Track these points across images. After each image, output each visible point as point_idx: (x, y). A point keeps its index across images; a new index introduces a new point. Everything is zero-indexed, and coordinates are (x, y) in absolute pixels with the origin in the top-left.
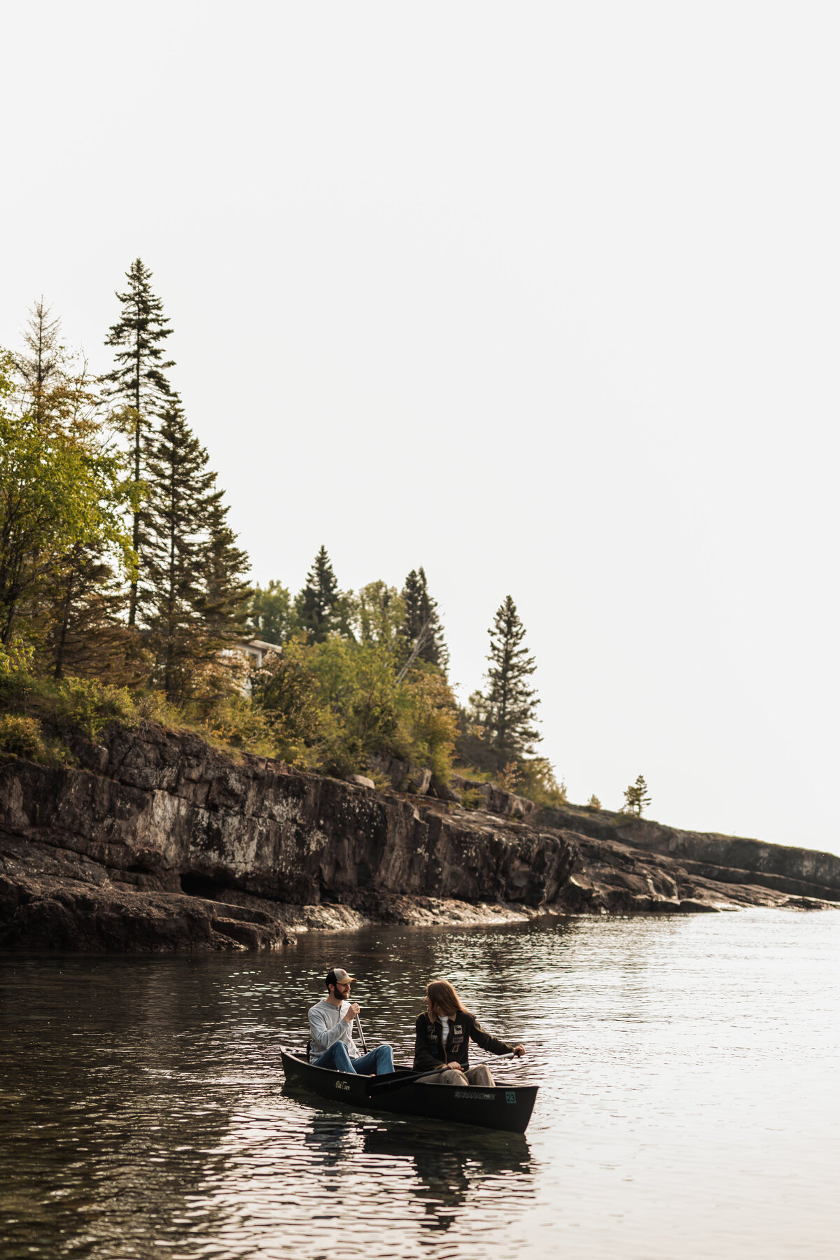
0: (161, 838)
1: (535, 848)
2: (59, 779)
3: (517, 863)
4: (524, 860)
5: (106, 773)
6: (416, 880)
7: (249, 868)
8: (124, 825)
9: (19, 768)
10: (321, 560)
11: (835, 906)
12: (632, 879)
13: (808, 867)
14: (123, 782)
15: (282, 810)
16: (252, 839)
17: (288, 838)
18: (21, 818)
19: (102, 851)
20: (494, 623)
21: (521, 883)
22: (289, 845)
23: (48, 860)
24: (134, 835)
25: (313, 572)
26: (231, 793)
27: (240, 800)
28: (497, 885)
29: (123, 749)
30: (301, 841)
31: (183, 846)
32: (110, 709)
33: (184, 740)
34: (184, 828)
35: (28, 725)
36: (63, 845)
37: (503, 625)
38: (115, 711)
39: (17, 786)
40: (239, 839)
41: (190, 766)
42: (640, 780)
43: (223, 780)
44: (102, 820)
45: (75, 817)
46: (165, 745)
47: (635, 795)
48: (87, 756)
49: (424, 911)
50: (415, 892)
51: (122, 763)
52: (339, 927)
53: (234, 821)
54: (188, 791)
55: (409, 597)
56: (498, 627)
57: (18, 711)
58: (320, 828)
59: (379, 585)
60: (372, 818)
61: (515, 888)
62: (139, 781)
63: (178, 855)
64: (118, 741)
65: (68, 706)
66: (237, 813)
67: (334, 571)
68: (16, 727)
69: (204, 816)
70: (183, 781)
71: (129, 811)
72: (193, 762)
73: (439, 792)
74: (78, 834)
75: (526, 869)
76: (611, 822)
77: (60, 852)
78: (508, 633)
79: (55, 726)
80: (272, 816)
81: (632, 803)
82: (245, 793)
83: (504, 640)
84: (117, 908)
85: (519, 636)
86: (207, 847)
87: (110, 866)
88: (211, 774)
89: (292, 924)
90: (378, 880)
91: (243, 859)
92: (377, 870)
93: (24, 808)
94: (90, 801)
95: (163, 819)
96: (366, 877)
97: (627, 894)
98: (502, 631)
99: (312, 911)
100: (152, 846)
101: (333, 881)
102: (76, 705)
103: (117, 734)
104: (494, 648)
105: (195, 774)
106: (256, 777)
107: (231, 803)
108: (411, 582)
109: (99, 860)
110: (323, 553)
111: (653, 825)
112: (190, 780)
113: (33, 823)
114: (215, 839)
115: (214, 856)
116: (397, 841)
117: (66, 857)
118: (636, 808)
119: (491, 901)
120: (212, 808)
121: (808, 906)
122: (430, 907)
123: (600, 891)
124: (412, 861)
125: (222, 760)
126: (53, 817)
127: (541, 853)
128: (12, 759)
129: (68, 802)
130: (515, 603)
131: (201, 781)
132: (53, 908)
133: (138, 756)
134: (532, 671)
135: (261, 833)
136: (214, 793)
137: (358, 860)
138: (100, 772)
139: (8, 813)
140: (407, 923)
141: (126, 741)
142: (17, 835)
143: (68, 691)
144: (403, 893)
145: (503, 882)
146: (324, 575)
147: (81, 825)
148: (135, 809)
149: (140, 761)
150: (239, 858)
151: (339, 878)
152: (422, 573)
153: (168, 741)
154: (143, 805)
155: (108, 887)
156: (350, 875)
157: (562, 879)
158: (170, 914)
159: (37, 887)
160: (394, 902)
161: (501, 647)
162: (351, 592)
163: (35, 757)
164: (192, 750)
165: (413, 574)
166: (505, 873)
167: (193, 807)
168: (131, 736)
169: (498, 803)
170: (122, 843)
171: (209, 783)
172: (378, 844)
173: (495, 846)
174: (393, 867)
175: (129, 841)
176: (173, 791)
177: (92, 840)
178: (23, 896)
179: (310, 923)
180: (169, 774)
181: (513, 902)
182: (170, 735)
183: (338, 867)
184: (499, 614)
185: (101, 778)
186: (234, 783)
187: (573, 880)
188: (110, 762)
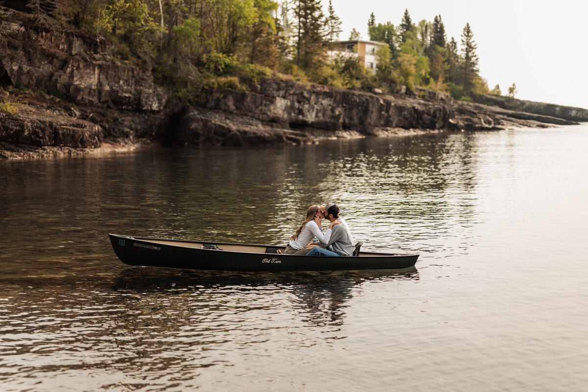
0: (280, 112)
1: (432, 111)
2: (243, 96)
3: (426, 116)
4: (428, 114)
5: (260, 93)
6: (382, 122)
7: (313, 120)
8: (266, 108)
9: (231, 93)
10: (406, 14)
11: (554, 127)
12: (475, 120)
13: (573, 113)
14: (266, 96)
15: (325, 102)
16: (313, 111)
17: (327, 111)
18: (232, 107)
19: (259, 116)
20: (463, 33)
21: (427, 122)
22: (329, 113)
23: (241, 120)
24: (270, 111)
25: (404, 18)
26: (305, 97)
27: (309, 100)
28: (419, 123)
29: (265, 85)
30: (333, 111)
31: (290, 114)
32: (261, 74)
33: (287, 82)
34: (289, 109)
35: (235, 80)
36: (246, 115)
37: (466, 33)
38: (264, 74)
39: (231, 98)
40: (309, 111)
41: (290, 90)
42: (514, 85)
43: (302, 93)
44: (258, 107)
45: (249, 107)
46: (279, 84)
47: (511, 90)
48: (253, 88)
49: (385, 132)
50: (382, 126)
51: (265, 90)
52: (349, 137)
53: (306, 106)
54: (291, 97)
55: (435, 24)
56: (464, 34)
57: (234, 75)
58: (343, 107)
59: (424, 21)
60: (363, 103)
61: (425, 124)
62: (271, 95)
63: (288, 117)
64: (264, 83)
65: (248, 73)
66: (307, 104)
67: (411, 17)
68: (231, 81)
69: (297, 105)
70: (287, 94)
71: (268, 105)
72: (291, 88)
73: (409, 93)
74: (251, 112)
75: (429, 117)
76: (503, 100)
77: (245, 117)
78: (468, 36)
79: (244, 80)
80: (322, 104)
81: (510, 93)
82: (310, 97)
83: (466, 38)
84: (254, 133)
85: (470, 37)
86: (299, 114)
87: (262, 121)
88: (297, 92)
89: (331, 137)
90: (367, 123)
91: (311, 118)
92: (366, 119)
93: (234, 105)
94: (255, 102)
95: (281, 106)
96: (362, 121)
97: (472, 125)
98: (465, 35)
99: (339, 133)
100: (277, 114)
101: (350, 123)
102: (251, 73)
103: (263, 82)
104: (462, 41)
105: (292, 92)
106: (314, 92)
107: (305, 100)
108: (436, 20)
109: (258, 119)
110: (406, 11)
111: (517, 100)
112: (290, 94)
113: (237, 109)
114: (301, 112)
115: (301, 117)
116: (374, 110)
117: (247, 119)
118: (512, 95)
119: (415, 127)
120: (299, 102)
121: (543, 127)
122: (387, 131)
123: (461, 123)
124: (380, 117)
125: (302, 88)
126: (243, 107)
127: (435, 112)
128: (229, 90)
129: (247, 102)
130: (470, 25)
131: (294, 94)
132: (236, 134)
133: (270, 87)
134: (476, 48)
135: (317, 109)
136: (299, 98)
137: (359, 116)
138: (257, 92)
139: (228, 106)
140: (376, 136)
141: (266, 83)
142: (231, 113)
143: (249, 68)
144: (377, 126)
145: (420, 122)
146: (407, 18)
147: (252, 109)
148: (270, 104)
149: (271, 89)
150: (309, 117)
151: (352, 122)
152: (440, 16)
153: (281, 83)
154: (272, 102)
155: (261, 127)
156: (356, 121)
157: (445, 120)
158: (271, 135)
159: (234, 128)
160: (372, 129)
161: (465, 40)
162: (415, 24)
163: (237, 89)
164: (289, 85)
165: (436, 17)
166: (421, 119)
167: (292, 102)
168: (268, 82)
169: (432, 95)
170: (266, 114)
171: (298, 94)
172: (366, 111)
173: (416, 110)
174: (373, 117)
175: (269, 113)
176: (284, 97)
177: (255, 113)
178: (229, 130)
179: (338, 137)
180: (282, 93)
181: (424, 128)
182: (282, 81)
183: (351, 119)
184: (464, 29)
185: (257, 95)
186: (306, 94)
187: (451, 120)
188: (261, 89)
